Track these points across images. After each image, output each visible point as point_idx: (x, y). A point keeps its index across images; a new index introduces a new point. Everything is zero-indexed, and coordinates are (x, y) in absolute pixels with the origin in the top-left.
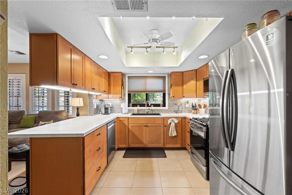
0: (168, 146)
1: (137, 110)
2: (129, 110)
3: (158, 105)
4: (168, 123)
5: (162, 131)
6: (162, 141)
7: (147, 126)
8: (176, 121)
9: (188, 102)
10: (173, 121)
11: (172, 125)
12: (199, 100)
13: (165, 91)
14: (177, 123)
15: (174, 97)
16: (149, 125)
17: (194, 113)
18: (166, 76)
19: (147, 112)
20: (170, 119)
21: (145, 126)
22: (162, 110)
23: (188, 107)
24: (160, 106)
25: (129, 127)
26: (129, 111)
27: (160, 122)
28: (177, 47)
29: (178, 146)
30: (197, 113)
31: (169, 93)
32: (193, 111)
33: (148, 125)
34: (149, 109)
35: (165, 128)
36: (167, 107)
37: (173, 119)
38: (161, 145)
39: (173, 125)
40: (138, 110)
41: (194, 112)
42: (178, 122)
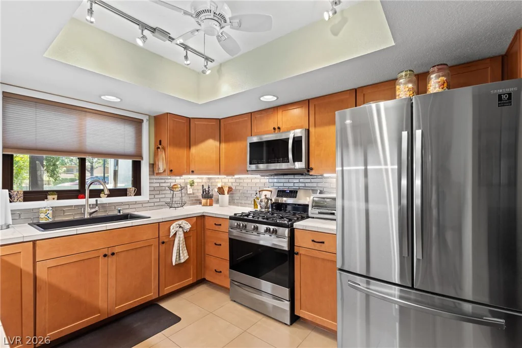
0: (168, 290)
1: (50, 212)
2: (13, 212)
3: (123, 192)
4: (172, 234)
5: (154, 256)
6: (154, 284)
7: (113, 254)
8: (187, 226)
9: (193, 183)
10: (180, 227)
11: (180, 237)
12: (209, 179)
13: (141, 156)
14: (188, 230)
15: (171, 171)
16: (116, 250)
17: (206, 205)
18: (145, 119)
19: (91, 214)
20: (174, 224)
21: (105, 256)
22: (136, 203)
23: (191, 192)
24: (126, 195)
25: (38, 274)
26: (17, 216)
27: (150, 235)
28: (212, 61)
29: (190, 281)
30: (211, 205)
31: (152, 162)
32: (204, 201)
33: (115, 252)
34: (97, 204)
35: (162, 247)
36: (145, 196)
37: (180, 222)
38: (152, 295)
39: (180, 235)
40: (55, 209)
41: (207, 203)
42: (191, 228)
